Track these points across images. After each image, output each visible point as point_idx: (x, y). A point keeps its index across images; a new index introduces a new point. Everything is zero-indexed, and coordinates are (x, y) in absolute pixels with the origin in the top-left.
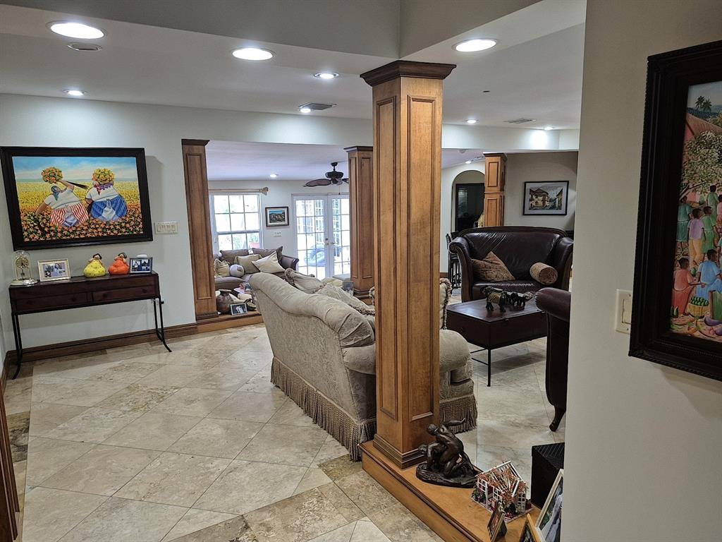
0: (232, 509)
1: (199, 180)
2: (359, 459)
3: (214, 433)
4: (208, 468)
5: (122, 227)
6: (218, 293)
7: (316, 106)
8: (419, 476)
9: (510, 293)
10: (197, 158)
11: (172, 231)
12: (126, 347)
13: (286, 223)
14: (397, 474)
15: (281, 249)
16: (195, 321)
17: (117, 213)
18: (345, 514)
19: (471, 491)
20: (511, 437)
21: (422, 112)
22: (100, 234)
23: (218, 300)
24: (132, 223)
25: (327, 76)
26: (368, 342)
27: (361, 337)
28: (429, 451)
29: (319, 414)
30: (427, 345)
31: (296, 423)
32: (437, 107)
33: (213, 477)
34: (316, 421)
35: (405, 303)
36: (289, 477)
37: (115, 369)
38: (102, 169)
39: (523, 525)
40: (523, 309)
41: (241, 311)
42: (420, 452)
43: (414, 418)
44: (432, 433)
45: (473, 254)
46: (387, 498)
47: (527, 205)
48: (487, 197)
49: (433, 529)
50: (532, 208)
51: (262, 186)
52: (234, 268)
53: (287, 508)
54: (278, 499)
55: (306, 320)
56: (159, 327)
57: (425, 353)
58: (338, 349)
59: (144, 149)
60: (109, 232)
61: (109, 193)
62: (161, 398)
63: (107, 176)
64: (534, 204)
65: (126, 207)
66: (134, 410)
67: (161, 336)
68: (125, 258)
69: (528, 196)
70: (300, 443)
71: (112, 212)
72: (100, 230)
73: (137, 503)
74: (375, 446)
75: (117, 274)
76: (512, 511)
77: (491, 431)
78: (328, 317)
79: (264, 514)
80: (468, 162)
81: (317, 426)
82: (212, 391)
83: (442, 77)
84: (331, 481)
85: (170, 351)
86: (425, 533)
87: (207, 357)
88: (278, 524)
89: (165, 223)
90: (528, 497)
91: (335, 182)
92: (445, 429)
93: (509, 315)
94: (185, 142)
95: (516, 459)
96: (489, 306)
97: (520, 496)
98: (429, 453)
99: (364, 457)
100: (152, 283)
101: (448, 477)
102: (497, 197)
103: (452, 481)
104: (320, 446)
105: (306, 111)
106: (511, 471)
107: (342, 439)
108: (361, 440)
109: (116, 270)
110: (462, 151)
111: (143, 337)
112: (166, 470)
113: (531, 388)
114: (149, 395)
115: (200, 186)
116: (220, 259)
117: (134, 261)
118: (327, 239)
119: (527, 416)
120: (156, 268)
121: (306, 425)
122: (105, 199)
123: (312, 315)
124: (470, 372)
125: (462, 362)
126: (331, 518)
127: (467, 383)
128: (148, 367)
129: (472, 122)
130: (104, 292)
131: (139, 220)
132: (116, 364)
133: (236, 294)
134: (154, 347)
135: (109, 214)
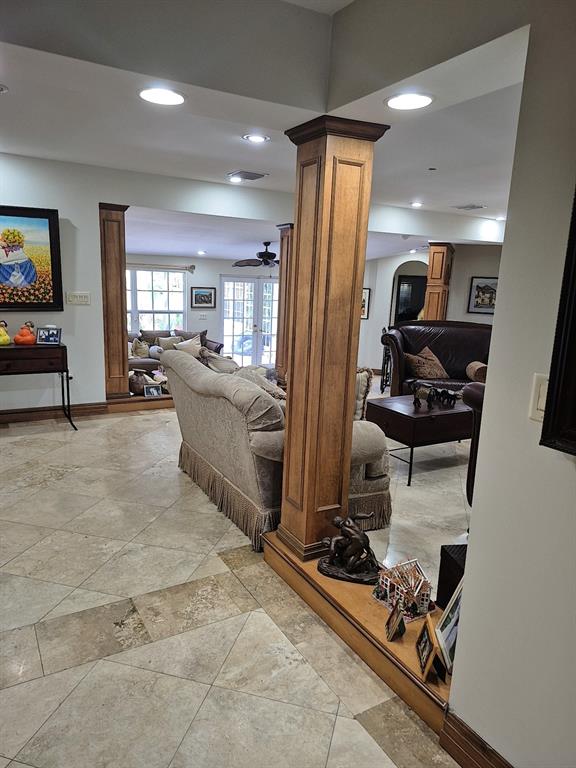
0: (120, 592)
1: (117, 248)
2: (261, 550)
3: (112, 514)
4: (102, 549)
5: (30, 294)
6: (131, 373)
7: (247, 175)
8: (320, 569)
9: (440, 390)
10: (115, 224)
11: (84, 301)
12: (30, 423)
13: (213, 305)
14: (298, 567)
15: (205, 333)
16: (104, 400)
17: (25, 279)
18: (240, 605)
19: (372, 588)
20: (426, 538)
21: (349, 177)
22: (7, 300)
23: (131, 379)
24: (42, 290)
25: (257, 139)
26: (278, 427)
27: (270, 421)
28: (333, 543)
29: (224, 503)
30: (339, 432)
31: (200, 509)
32: (366, 172)
33: (105, 559)
34: (221, 509)
35: (317, 386)
36: (185, 563)
37: (15, 443)
38: (11, 229)
39: (422, 625)
40: (452, 407)
41: (155, 393)
42: (323, 545)
43: (320, 509)
44: (338, 526)
45: (407, 347)
46: (286, 591)
47: (473, 302)
48: (429, 290)
49: (329, 625)
50: (477, 305)
51: (188, 263)
52: (154, 349)
53: (178, 595)
54: (171, 584)
55: (215, 400)
56: (66, 404)
57: (336, 441)
58: (244, 432)
59: (57, 211)
60: (16, 298)
61: (18, 257)
62: (60, 476)
63: (17, 238)
64: (480, 301)
65: (36, 273)
66: (31, 485)
67: (68, 413)
68: (33, 327)
69: (475, 292)
70: (201, 530)
71: (20, 277)
72: (6, 295)
73: (22, 579)
74: (278, 536)
75: (23, 344)
76: (413, 611)
77: (405, 531)
78: (236, 397)
79: (155, 598)
80: (413, 252)
81: (221, 514)
82: (115, 472)
83: (374, 138)
84: (228, 570)
85: (76, 429)
86: (321, 628)
87: (114, 438)
88: (168, 609)
89: (78, 293)
90: (434, 598)
91: (267, 263)
92: (351, 522)
93: (437, 412)
94: (103, 206)
95: (428, 561)
96: (417, 403)
97: (423, 596)
98: (333, 546)
99: (266, 547)
100: (60, 355)
101: (350, 573)
102: (440, 290)
103: (354, 576)
104: (221, 535)
105: (236, 180)
106: (417, 569)
107: (245, 529)
108: (265, 530)
109: (22, 339)
110: (405, 237)
111: (48, 413)
112: (56, 548)
113: (452, 490)
114: (49, 472)
115: (117, 256)
116: (140, 339)
117: (42, 332)
118: (255, 326)
119: (445, 518)
120: (64, 341)
121: (211, 512)
122: (13, 263)
123: (220, 396)
124: (387, 467)
125: (378, 455)
126: (224, 607)
127: (384, 479)
128: (51, 444)
129: (417, 205)
130: (8, 362)
131: (49, 288)
132: (18, 438)
133: (152, 376)
134: (60, 425)
135: (17, 279)
